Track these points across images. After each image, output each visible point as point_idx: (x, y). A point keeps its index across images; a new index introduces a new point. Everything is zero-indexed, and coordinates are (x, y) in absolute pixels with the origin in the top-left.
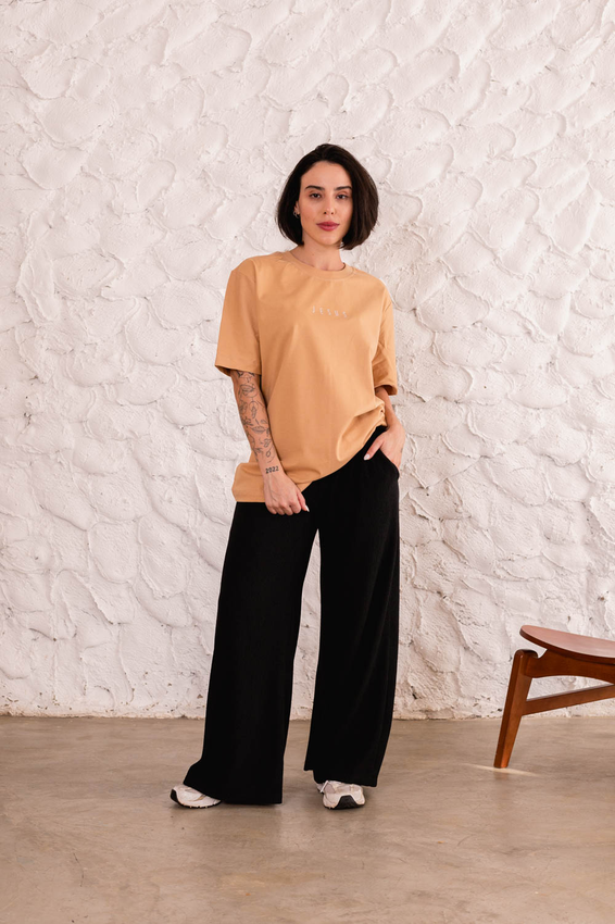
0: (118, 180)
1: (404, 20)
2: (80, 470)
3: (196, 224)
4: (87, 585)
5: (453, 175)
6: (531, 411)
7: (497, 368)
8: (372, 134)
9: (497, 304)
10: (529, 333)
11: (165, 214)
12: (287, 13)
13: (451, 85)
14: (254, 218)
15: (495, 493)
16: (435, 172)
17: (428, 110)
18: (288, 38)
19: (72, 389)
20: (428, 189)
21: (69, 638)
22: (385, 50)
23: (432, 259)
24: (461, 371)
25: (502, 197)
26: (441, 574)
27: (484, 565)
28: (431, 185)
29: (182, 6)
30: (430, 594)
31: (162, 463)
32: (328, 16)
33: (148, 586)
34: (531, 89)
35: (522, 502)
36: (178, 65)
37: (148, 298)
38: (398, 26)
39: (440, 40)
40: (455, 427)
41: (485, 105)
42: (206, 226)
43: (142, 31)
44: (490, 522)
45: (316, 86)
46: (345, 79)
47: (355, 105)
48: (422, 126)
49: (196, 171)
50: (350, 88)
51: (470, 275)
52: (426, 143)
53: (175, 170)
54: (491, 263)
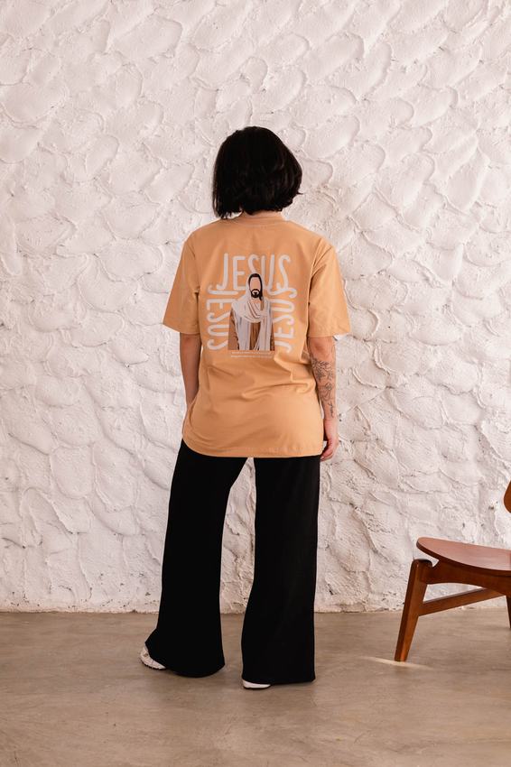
0: (69, 153)
1: (315, 9)
2: (42, 403)
3: (137, 190)
4: (49, 501)
5: (359, 143)
6: (430, 347)
7: (400, 310)
8: (288, 108)
9: (399, 255)
10: (427, 279)
11: (110, 182)
12: (212, 5)
13: (357, 65)
14: (186, 184)
15: (399, 418)
16: (343, 141)
17: (337, 88)
18: (214, 27)
19: (34, 334)
20: (337, 156)
21: (36, 546)
22: (298, 36)
23: (342, 216)
24: (368, 313)
25: (402, 161)
26: (353, 488)
27: (390, 481)
28: (340, 152)
30: (343, 505)
31: (111, 396)
32: (249, 7)
33: (101, 501)
34: (427, 67)
35: (422, 426)
36: (119, 52)
37: (97, 255)
38: (310, 14)
39: (347, 26)
40: (363, 362)
41: (387, 81)
42: (146, 191)
43: (88, 24)
44: (394, 443)
45: (239, 68)
46: (264, 61)
47: (273, 84)
48: (332, 101)
49: (136, 144)
50: (269, 69)
51: (375, 230)
52: (335, 116)
53: (118, 144)
54: (393, 219)
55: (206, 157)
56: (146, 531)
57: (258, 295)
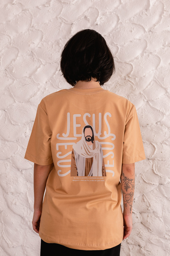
3: (28, 76)
5: (147, 54)
7: (167, 143)
8: (109, 35)
9: (167, 113)
11: (13, 71)
13: (146, 13)
14: (54, 74)
15: (165, 201)
16: (139, 53)
17: (136, 24)
20: (135, 60)
23: (137, 92)
24: (150, 145)
26: (140, 237)
27: (160, 234)
28: (137, 58)
30: (135, 246)
31: (12, 187)
33: (6, 242)
36: (21, 4)
37: (6, 110)
40: (147, 171)
41: (161, 22)
42: (32, 77)
44: (163, 214)
45: (84, 13)
46: (97, 10)
47: (102, 21)
48: (133, 31)
49: (28, 52)
50: (100, 13)
51: (155, 100)
52: (134, 39)
53: (19, 51)
54: (164, 94)
57: (91, 139)
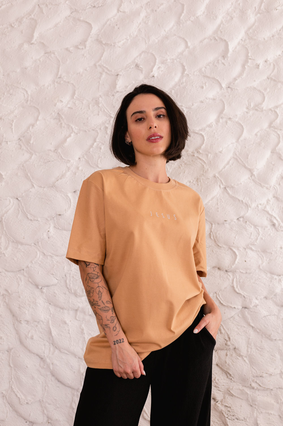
3: (53, 149)
5: (224, 120)
6: (275, 277)
7: (253, 248)
9: (253, 205)
10: (274, 225)
11: (31, 142)
12: (115, 11)
13: (223, 61)
14: (92, 146)
15: (251, 332)
16: (212, 118)
17: (208, 77)
18: (116, 27)
20: (207, 129)
22: (180, 37)
23: (211, 175)
24: (230, 250)
25: (256, 135)
27: (244, 381)
28: (210, 126)
29: (47, 5)
31: (27, 312)
32: (143, 15)
33: (17, 396)
34: (274, 65)
35: (269, 337)
36: (43, 43)
37: (19, 199)
38: (189, 22)
39: (216, 32)
40: (225, 288)
41: (245, 75)
42: (59, 151)
43: (20, 21)
44: (248, 351)
45: (135, 59)
46: (153, 55)
47: (160, 72)
48: (204, 87)
49: (53, 113)
50: (157, 61)
51: (236, 186)
52: (206, 98)
53: (39, 113)
54: (249, 178)
55: (107, 125)
56: (51, 420)
